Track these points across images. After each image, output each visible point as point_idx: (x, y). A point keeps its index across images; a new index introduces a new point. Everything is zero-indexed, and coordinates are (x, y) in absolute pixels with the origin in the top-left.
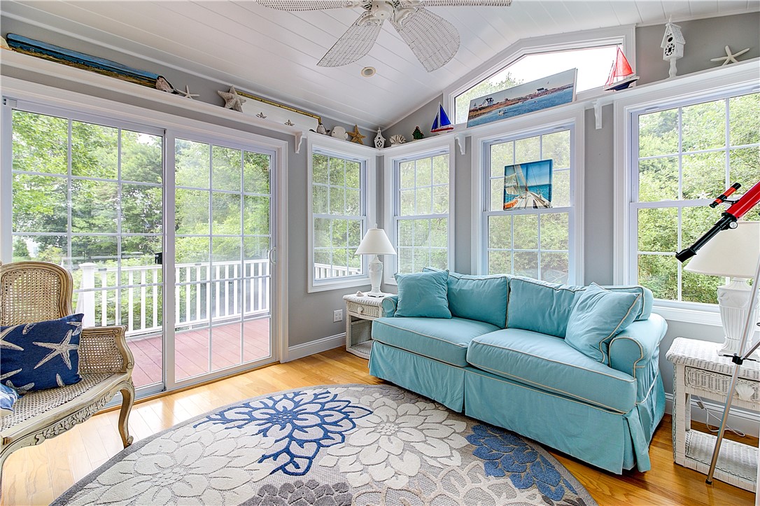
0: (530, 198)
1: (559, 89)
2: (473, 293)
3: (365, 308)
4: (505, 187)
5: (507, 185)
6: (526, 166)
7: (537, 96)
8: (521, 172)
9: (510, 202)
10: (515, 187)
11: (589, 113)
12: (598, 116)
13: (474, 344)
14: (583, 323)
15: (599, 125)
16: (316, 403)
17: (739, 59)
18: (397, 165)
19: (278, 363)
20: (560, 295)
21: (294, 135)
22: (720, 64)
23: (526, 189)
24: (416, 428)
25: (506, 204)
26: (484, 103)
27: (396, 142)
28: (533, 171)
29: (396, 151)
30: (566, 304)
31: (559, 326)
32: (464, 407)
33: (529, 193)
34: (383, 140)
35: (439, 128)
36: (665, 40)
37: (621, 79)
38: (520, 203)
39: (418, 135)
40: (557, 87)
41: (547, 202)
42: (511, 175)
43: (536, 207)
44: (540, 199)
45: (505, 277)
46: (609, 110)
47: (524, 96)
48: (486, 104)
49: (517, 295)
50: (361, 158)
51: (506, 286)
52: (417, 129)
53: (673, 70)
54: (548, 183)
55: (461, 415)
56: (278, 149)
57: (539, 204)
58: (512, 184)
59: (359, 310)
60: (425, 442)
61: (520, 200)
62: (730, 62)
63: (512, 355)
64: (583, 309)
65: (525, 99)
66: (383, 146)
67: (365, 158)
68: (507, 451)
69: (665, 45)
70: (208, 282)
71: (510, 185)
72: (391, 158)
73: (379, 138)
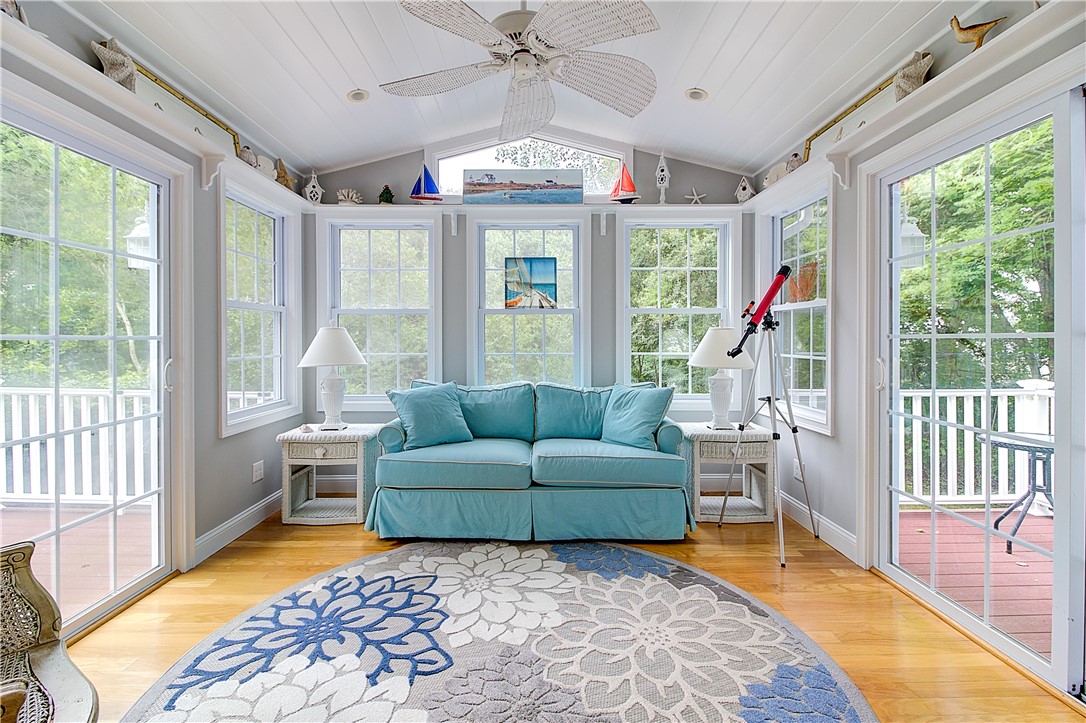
0: (536, 297)
1: (569, 187)
2: (494, 406)
3: (331, 448)
4: (506, 282)
5: (509, 279)
6: (530, 260)
7: (547, 188)
8: (524, 267)
9: (512, 300)
10: (518, 283)
11: (595, 218)
12: (603, 223)
13: (542, 459)
14: (628, 420)
15: (603, 232)
16: (339, 597)
17: (703, 201)
18: (335, 232)
19: (177, 574)
20: (589, 397)
21: (202, 156)
22: (689, 201)
23: (531, 286)
24: (503, 571)
25: (508, 301)
26: (483, 178)
27: (349, 198)
28: (537, 267)
29: (344, 212)
30: (597, 405)
31: (593, 428)
32: (533, 534)
33: (534, 292)
34: (319, 191)
35: (423, 194)
36: (659, 170)
37: (623, 195)
38: (525, 302)
39: (387, 197)
40: (566, 184)
41: (553, 302)
42: (513, 269)
43: (543, 307)
44: (546, 299)
45: (529, 385)
46: (612, 218)
47: (532, 184)
48: (486, 180)
49: (548, 403)
50: (279, 211)
51: (532, 394)
52: (387, 188)
53: (663, 197)
54: (553, 282)
55: (532, 543)
56: (177, 177)
57: (545, 304)
58: (515, 279)
59: (319, 452)
60: (529, 578)
61: (524, 298)
62: (696, 202)
63: (586, 461)
64: (619, 407)
65: (534, 187)
66: (319, 200)
67: (284, 212)
68: (600, 556)
69: (658, 174)
70: (51, 436)
71: (512, 280)
72: (328, 220)
73: (314, 187)
